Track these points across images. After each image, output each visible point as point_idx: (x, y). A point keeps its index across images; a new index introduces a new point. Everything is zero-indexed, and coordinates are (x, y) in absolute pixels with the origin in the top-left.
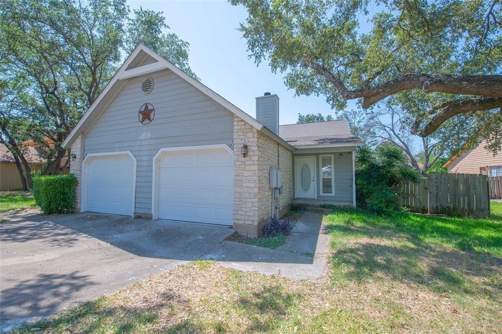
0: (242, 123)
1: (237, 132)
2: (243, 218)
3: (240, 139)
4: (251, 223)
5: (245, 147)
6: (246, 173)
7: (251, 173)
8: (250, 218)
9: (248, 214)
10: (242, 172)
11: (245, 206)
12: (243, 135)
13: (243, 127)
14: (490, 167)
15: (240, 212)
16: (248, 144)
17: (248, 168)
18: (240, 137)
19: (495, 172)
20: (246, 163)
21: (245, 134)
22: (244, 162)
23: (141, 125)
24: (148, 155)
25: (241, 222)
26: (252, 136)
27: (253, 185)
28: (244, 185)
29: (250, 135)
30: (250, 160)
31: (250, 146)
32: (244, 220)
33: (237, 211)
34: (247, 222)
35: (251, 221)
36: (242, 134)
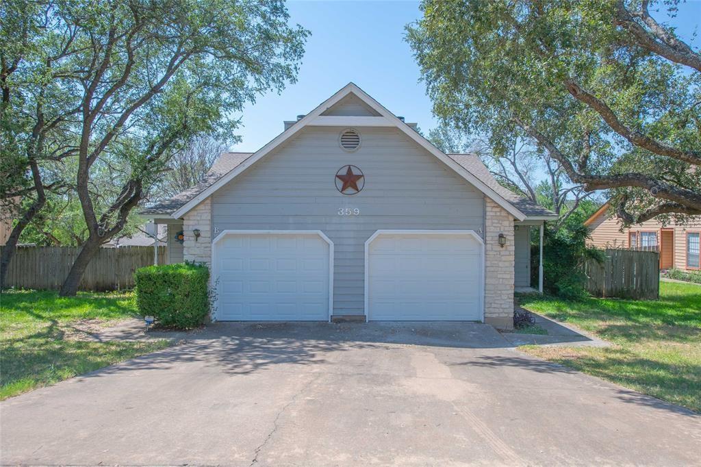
0: (498, 210)
1: (492, 219)
2: (497, 310)
3: (495, 227)
4: (506, 315)
5: (501, 236)
6: (501, 264)
7: (507, 264)
8: (506, 311)
9: (503, 306)
10: (496, 262)
11: (499, 298)
12: (499, 223)
13: (498, 214)
14: (641, 232)
15: (493, 305)
16: (504, 233)
17: (503, 258)
18: (494, 225)
19: (647, 239)
20: (502, 253)
21: (500, 222)
22: (500, 251)
23: (341, 194)
24: (354, 238)
25: (494, 316)
26: (508, 225)
27: (508, 276)
28: (499, 276)
29: (506, 223)
30: (506, 250)
31: (507, 235)
32: (499, 313)
33: (491, 304)
34: (501, 315)
35: (505, 313)
36: (496, 221)
